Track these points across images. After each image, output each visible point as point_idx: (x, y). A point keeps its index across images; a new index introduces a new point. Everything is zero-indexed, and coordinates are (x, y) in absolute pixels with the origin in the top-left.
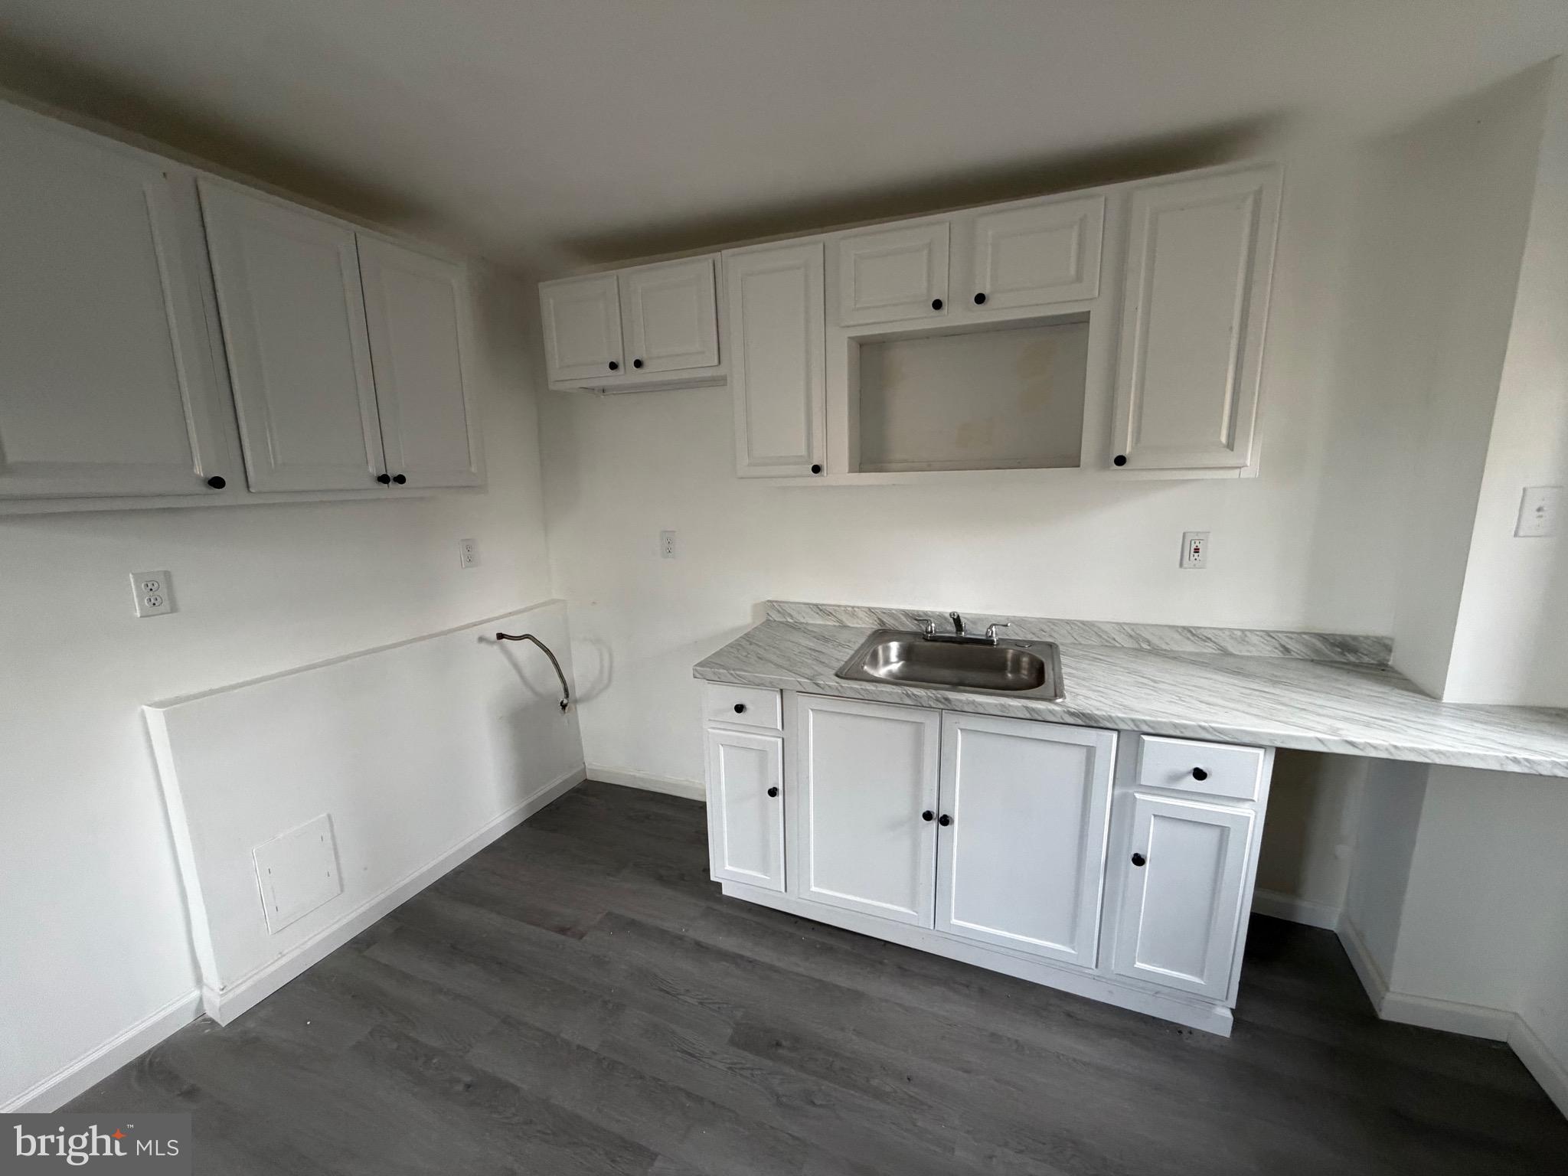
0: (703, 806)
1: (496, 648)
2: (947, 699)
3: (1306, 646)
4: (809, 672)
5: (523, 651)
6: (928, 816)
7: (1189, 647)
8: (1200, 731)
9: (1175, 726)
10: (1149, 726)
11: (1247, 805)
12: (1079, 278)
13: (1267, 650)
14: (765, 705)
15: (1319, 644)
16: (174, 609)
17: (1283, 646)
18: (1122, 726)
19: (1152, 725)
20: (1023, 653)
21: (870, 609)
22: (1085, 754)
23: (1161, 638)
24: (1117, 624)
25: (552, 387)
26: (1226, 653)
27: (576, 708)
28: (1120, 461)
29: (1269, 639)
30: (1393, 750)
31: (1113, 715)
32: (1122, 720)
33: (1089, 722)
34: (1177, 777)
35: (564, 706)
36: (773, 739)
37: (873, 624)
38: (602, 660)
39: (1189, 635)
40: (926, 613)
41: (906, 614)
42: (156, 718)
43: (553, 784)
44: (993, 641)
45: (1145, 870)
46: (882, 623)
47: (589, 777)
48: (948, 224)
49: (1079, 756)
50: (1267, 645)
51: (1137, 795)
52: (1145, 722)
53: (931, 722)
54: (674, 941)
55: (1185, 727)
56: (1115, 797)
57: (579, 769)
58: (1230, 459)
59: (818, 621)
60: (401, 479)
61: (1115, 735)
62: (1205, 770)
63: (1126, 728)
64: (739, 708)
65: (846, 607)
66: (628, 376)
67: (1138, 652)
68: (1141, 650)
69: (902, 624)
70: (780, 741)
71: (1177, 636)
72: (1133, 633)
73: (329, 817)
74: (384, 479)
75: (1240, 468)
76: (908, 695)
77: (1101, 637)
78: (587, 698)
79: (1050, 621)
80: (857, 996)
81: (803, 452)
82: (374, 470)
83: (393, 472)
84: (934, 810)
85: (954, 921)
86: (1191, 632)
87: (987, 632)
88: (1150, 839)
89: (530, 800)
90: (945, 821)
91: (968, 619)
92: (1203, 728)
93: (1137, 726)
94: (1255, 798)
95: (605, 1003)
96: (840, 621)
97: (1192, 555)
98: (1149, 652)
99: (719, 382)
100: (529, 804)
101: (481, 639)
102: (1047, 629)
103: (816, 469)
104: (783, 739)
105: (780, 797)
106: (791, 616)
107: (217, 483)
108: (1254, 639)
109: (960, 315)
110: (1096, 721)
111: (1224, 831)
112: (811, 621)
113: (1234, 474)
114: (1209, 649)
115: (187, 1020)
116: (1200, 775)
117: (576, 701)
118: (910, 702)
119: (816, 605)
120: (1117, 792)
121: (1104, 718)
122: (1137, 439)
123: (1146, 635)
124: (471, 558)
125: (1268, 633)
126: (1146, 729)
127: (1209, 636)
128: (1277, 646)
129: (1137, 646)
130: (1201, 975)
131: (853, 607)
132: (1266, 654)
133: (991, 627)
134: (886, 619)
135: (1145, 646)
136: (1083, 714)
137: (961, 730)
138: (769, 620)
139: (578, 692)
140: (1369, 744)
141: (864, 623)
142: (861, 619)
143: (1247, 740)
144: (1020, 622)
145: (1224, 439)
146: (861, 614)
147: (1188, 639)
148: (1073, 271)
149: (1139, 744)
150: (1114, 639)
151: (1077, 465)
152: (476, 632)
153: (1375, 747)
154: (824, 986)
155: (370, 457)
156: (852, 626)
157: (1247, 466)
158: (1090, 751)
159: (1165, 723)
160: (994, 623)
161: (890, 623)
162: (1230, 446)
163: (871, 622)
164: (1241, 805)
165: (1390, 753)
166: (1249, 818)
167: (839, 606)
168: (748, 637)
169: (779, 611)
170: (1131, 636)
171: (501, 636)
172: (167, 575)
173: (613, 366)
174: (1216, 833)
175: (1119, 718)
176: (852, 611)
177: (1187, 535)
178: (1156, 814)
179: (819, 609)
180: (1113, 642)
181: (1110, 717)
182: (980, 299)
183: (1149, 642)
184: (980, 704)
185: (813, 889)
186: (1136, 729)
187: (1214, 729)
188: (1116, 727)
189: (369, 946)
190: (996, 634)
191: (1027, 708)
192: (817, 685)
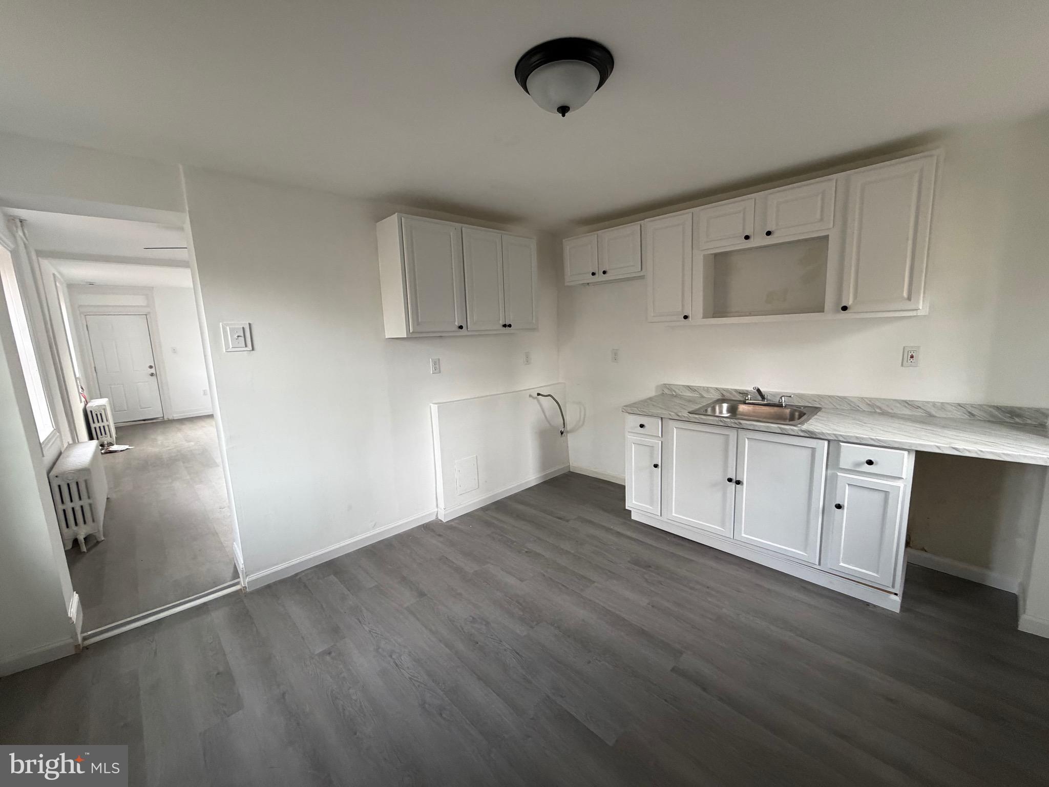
0: (624, 487)
1: (535, 400)
2: (740, 423)
3: (986, 412)
4: (675, 411)
5: (547, 402)
6: (730, 480)
7: (907, 412)
8: (870, 440)
9: (857, 438)
10: (843, 438)
11: (901, 481)
12: (822, 220)
13: (958, 414)
14: (654, 425)
15: (994, 412)
16: (440, 372)
17: (970, 413)
18: (829, 438)
19: (845, 437)
20: (795, 410)
21: (717, 388)
22: (811, 452)
23: (888, 406)
24: (862, 398)
25: (566, 284)
26: (931, 415)
27: (567, 436)
28: (845, 308)
29: (959, 408)
30: (979, 453)
31: (824, 432)
32: (829, 434)
33: (812, 436)
34: (859, 464)
35: (562, 433)
36: (657, 441)
37: (717, 396)
38: (580, 412)
39: (907, 405)
40: (747, 391)
41: (736, 391)
42: (434, 408)
43: (556, 469)
44: (782, 404)
45: (843, 513)
46: (723, 395)
47: (571, 470)
48: (754, 199)
49: (808, 452)
50: (959, 412)
51: (839, 474)
52: (841, 435)
53: (732, 434)
54: (608, 530)
55: (863, 438)
56: (828, 474)
57: (567, 465)
58: (911, 305)
59: (688, 394)
60: (510, 326)
61: (826, 443)
62: (873, 461)
63: (832, 438)
64: (642, 426)
65: (703, 387)
66: (600, 277)
67: (873, 413)
68: (875, 412)
69: (734, 396)
70: (660, 442)
71: (898, 405)
72: (870, 403)
73: (477, 456)
74: (505, 326)
75: (917, 310)
76: (721, 421)
77: (851, 405)
78: (572, 431)
79: (819, 395)
81: (680, 309)
82: (502, 322)
83: (507, 323)
84: (734, 478)
85: (744, 535)
86: (907, 403)
87: (779, 400)
88: (846, 496)
89: (545, 473)
90: (738, 482)
91: (771, 394)
92: (872, 439)
93: (837, 437)
94: (904, 476)
95: (577, 541)
96: (700, 394)
97: (909, 360)
98: (879, 414)
99: (642, 277)
100: (545, 475)
101: (530, 396)
102: (817, 400)
103: (686, 317)
104: (662, 442)
105: (660, 469)
106: (675, 392)
107: (461, 327)
108: (949, 408)
109: (759, 241)
110: (815, 435)
111: (887, 493)
112: (685, 394)
113: (914, 313)
114: (919, 413)
115: (433, 518)
116: (870, 463)
117: (567, 432)
118: (722, 424)
119: (688, 386)
120: (829, 472)
121: (819, 433)
122: (855, 297)
123: (878, 404)
124: (528, 361)
125: (959, 405)
126: (841, 439)
127: (919, 405)
128: (966, 412)
129: (874, 411)
130: (877, 573)
131: (708, 387)
132: (958, 416)
133: (781, 398)
134: (725, 393)
135: (878, 411)
136: (809, 431)
137: (748, 438)
138: (663, 393)
139: (569, 427)
140: (965, 449)
141: (713, 396)
142: (711, 393)
143: (896, 445)
144: (801, 396)
145: (905, 294)
146: (712, 391)
147: (906, 407)
148: (818, 216)
149: (840, 446)
150: (858, 406)
151: (823, 311)
152: (529, 392)
153: (969, 451)
155: (501, 318)
157: (919, 309)
158: (813, 450)
159: (852, 436)
160: (784, 395)
161: (727, 395)
162: (909, 299)
163: (717, 394)
164: (897, 481)
165: (978, 454)
166: (900, 487)
167: (700, 387)
168: (650, 399)
169: (668, 389)
170: (869, 405)
171: (539, 394)
172: (439, 360)
173: (593, 274)
174: (882, 495)
175: (828, 433)
176: (707, 390)
177: (906, 348)
178: (849, 483)
179: (689, 388)
180: (858, 408)
181: (823, 433)
182: (769, 233)
183: (880, 408)
184: (756, 425)
185: (674, 514)
186: (836, 439)
187: (879, 440)
188: (826, 438)
189: (487, 510)
190: (785, 401)
191: (780, 428)
192: (678, 415)
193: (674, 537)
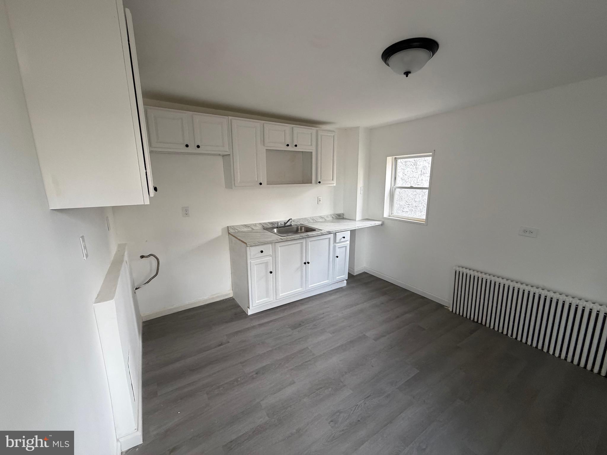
2: (308, 235)
3: (335, 217)
6: (305, 263)
7: (321, 220)
12: (311, 145)
15: (337, 216)
17: (333, 217)
23: (317, 219)
28: (320, 182)
34: (341, 239)
36: (270, 258)
41: (269, 223)
45: (338, 258)
49: (328, 240)
50: (331, 217)
51: (336, 245)
52: (337, 230)
53: (304, 241)
58: (332, 182)
59: (245, 229)
61: (333, 234)
64: (262, 252)
65: (253, 224)
69: (271, 225)
75: (334, 184)
76: (301, 236)
77: (308, 221)
80: (301, 311)
85: (310, 286)
88: (338, 252)
90: (308, 263)
96: (252, 228)
97: (319, 201)
103: (261, 184)
105: (273, 273)
106: (237, 230)
108: (329, 217)
110: (331, 232)
111: (346, 247)
112: (243, 230)
113: (332, 185)
116: (344, 238)
119: (245, 225)
120: (333, 245)
122: (321, 179)
125: (330, 215)
126: (337, 232)
127: (323, 217)
130: (344, 275)
132: (331, 219)
134: (265, 226)
136: (329, 232)
137: (310, 241)
138: (230, 232)
141: (259, 227)
143: (348, 230)
145: (331, 178)
146: (257, 225)
147: (321, 218)
148: (310, 143)
149: (336, 235)
150: (310, 221)
151: (311, 183)
154: (294, 313)
156: (255, 229)
158: (330, 238)
161: (268, 225)
162: (333, 180)
163: (261, 227)
167: (251, 224)
169: (233, 229)
170: (312, 220)
172: (83, 237)
173: (187, 146)
176: (255, 225)
177: (318, 197)
178: (339, 247)
182: (296, 146)
184: (314, 234)
185: (280, 296)
191: (321, 233)
193: (277, 308)
